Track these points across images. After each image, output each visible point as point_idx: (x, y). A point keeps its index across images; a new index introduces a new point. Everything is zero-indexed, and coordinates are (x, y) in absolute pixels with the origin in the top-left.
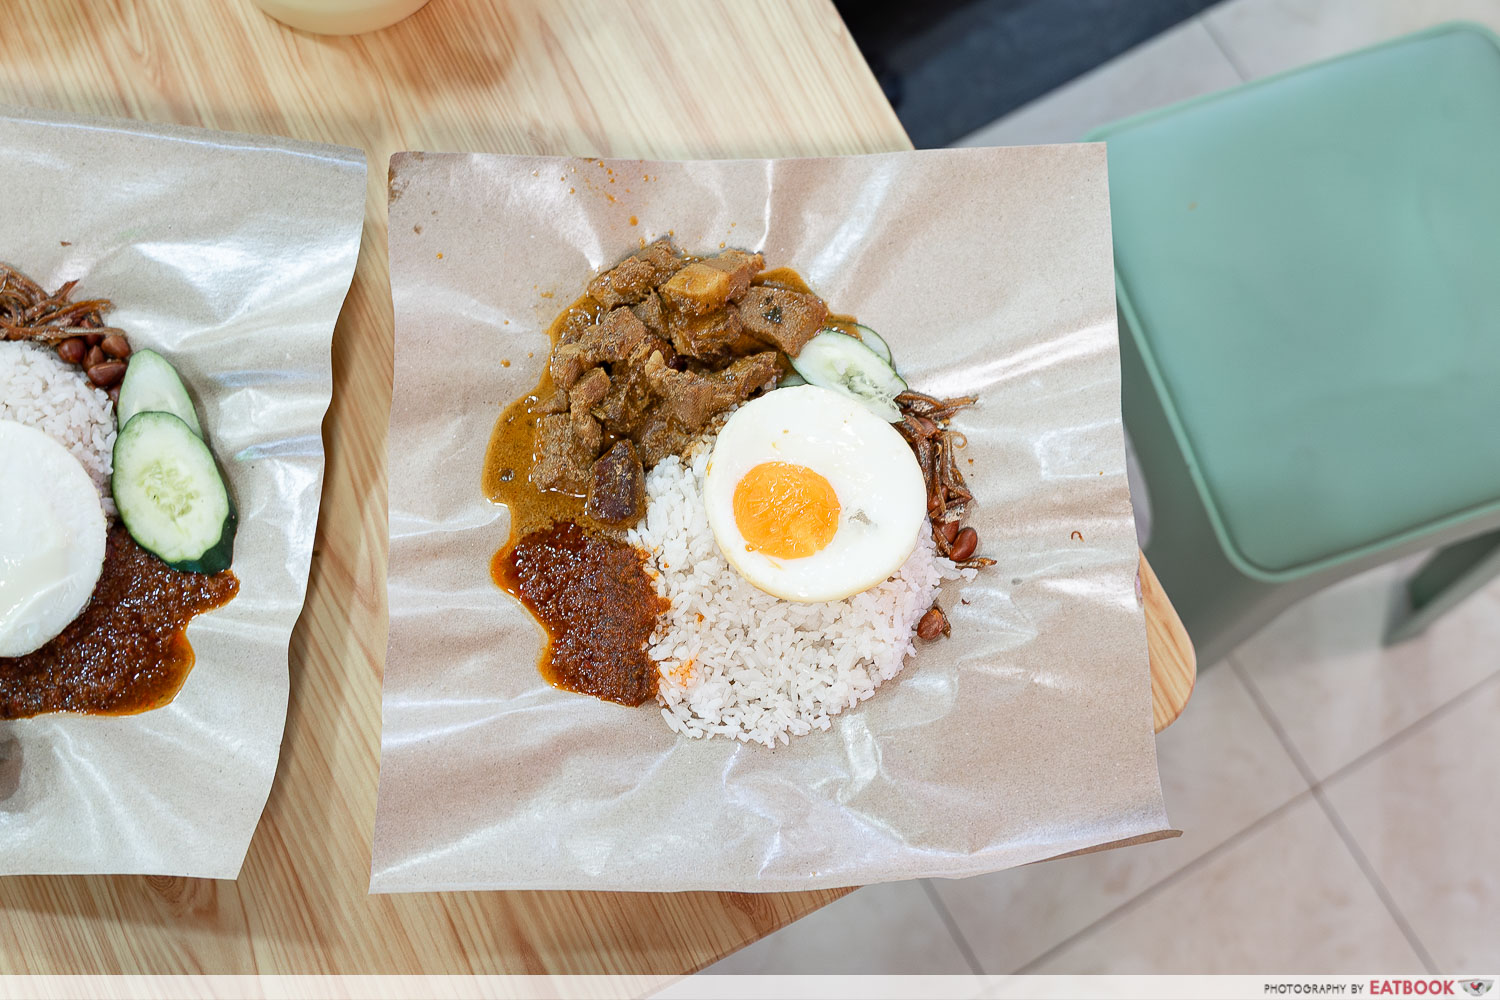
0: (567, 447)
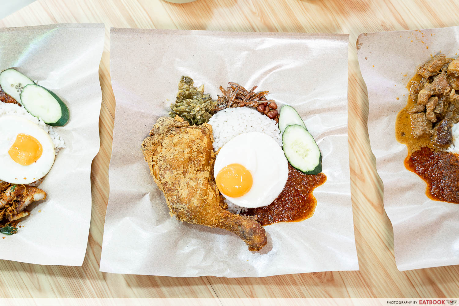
0: (426, 123)
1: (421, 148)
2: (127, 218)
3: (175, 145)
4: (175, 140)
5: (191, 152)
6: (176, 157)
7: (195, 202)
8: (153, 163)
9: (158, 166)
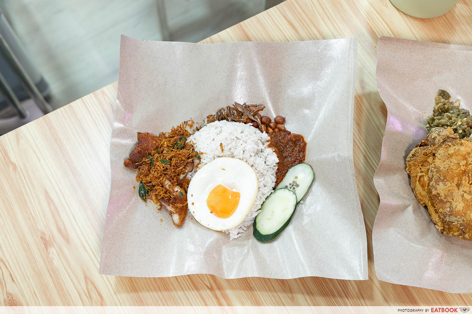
3: (451, 156)
4: (451, 151)
5: (467, 164)
6: (451, 169)
8: (421, 174)
9: (429, 177)
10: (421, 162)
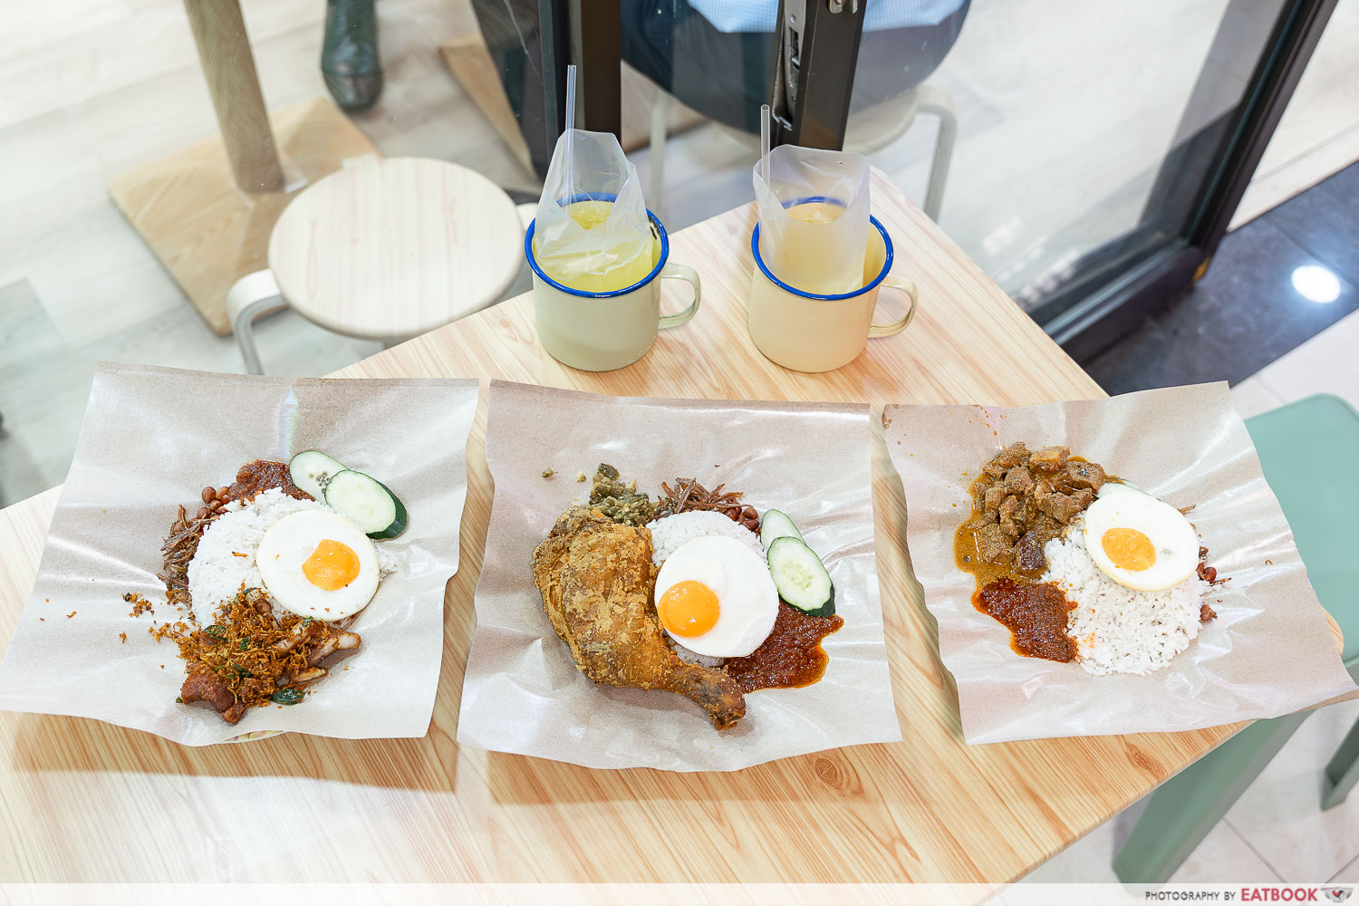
0: (1001, 539)
1: (999, 580)
2: (502, 674)
3: (592, 549)
4: (593, 540)
5: (618, 560)
6: (593, 568)
7: (624, 637)
8: (550, 584)
9: (561, 586)
10: (552, 564)
